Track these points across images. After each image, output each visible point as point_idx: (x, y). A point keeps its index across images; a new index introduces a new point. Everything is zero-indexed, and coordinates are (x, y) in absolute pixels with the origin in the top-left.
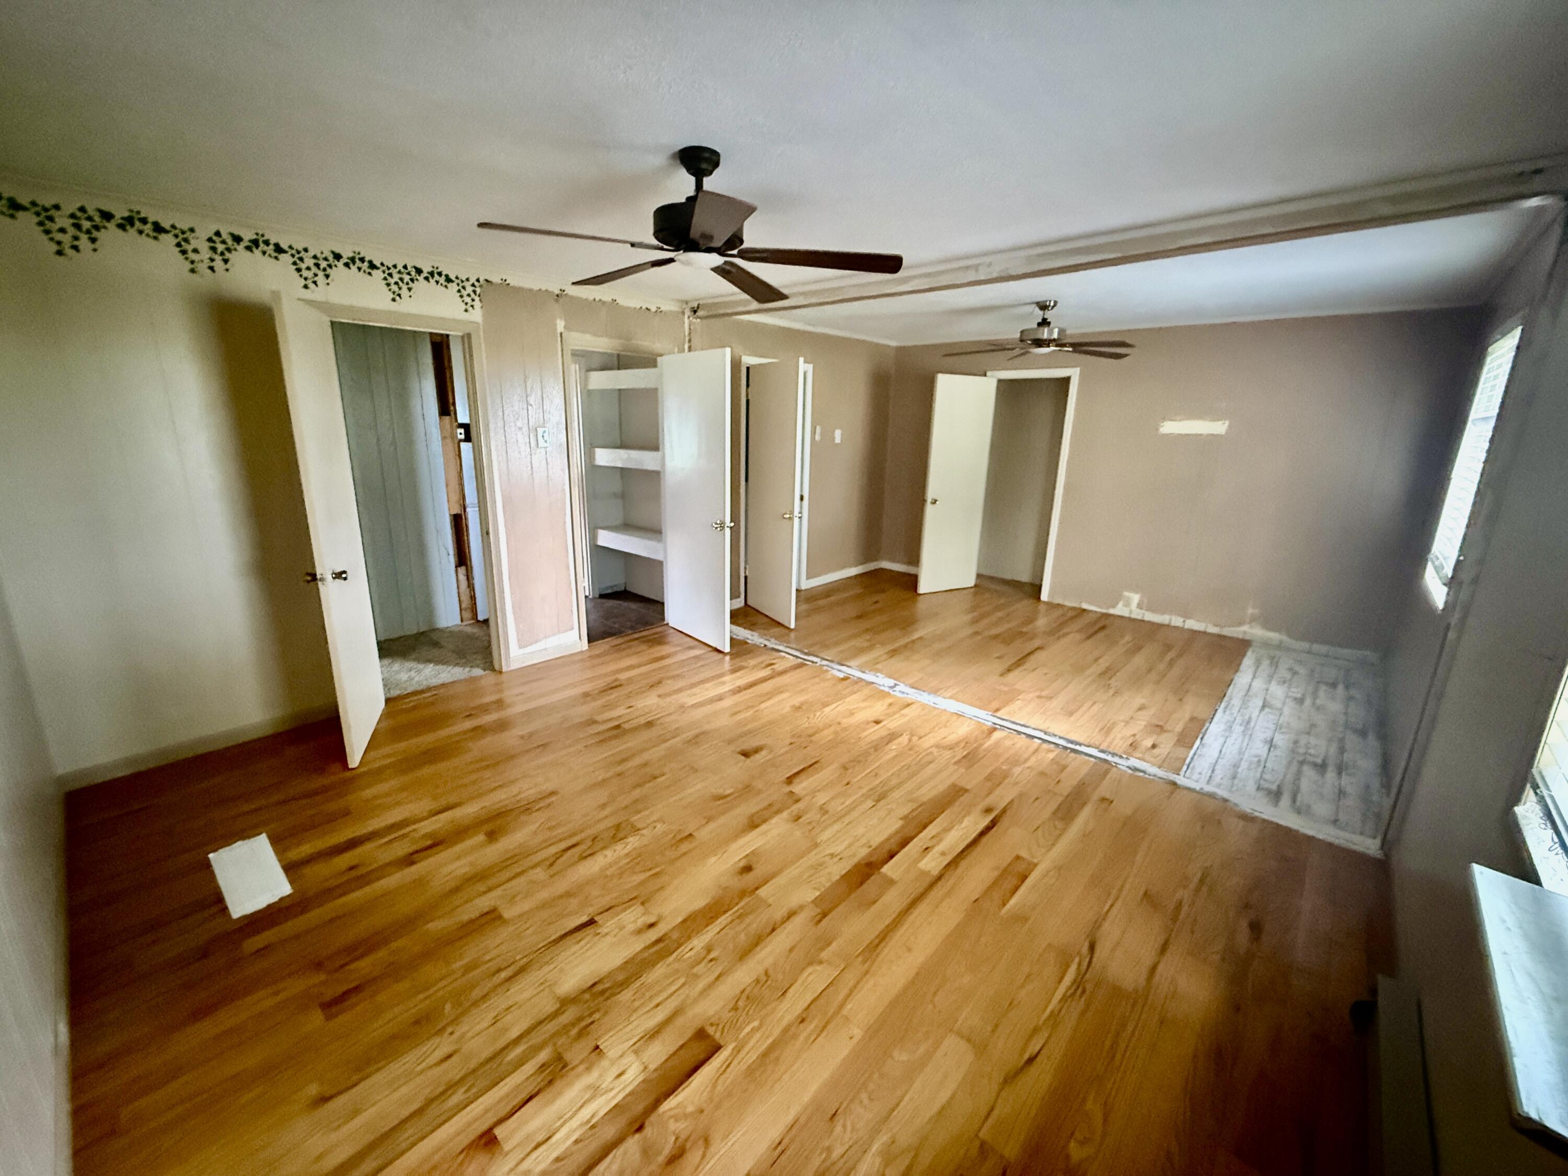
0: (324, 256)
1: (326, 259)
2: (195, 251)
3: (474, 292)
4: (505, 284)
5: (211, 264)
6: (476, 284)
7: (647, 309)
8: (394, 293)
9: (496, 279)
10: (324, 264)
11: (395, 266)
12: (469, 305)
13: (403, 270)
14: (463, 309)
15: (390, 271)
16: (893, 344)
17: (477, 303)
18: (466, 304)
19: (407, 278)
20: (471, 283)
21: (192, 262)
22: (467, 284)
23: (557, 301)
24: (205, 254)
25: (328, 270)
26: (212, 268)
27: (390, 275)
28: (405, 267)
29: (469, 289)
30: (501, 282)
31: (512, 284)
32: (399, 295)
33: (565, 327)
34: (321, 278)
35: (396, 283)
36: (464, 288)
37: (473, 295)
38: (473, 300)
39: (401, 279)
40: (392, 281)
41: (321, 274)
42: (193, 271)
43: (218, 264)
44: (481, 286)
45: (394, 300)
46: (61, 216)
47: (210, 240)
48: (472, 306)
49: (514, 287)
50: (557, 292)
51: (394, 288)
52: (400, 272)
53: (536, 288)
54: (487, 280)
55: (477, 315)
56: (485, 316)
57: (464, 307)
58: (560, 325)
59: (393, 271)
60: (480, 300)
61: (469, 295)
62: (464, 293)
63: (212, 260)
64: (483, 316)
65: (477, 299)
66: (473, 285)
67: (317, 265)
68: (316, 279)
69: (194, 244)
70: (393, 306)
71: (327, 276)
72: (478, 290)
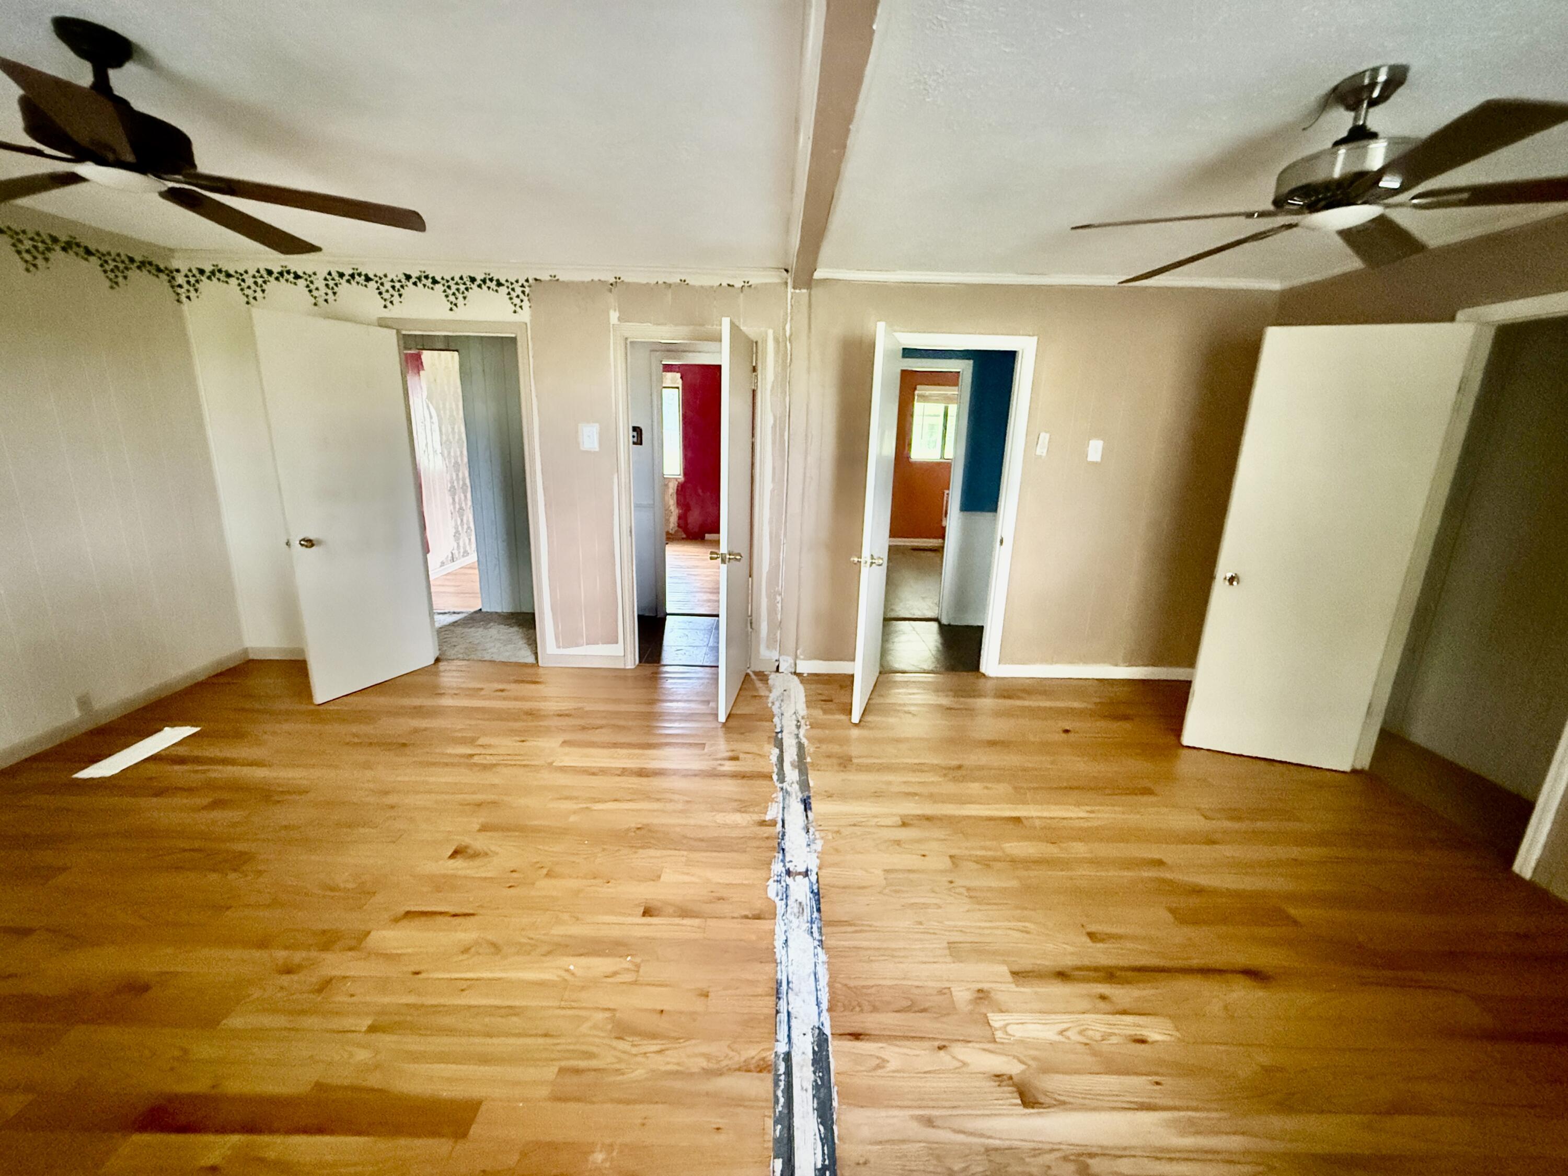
0: (398, 279)
1: (400, 281)
2: (317, 289)
3: (523, 292)
4: (555, 280)
5: (326, 297)
6: (525, 284)
7: (729, 285)
8: (451, 303)
9: (545, 277)
10: (398, 285)
11: (453, 279)
12: (517, 306)
13: (460, 281)
14: (513, 310)
15: (449, 284)
16: (1276, 286)
17: (526, 304)
18: (515, 305)
19: (462, 287)
20: (520, 284)
21: (315, 298)
22: (516, 286)
23: (610, 291)
24: (323, 289)
25: (401, 289)
26: (326, 301)
27: (449, 287)
28: (461, 278)
29: (519, 290)
30: (550, 278)
31: (561, 279)
32: (456, 305)
33: (619, 319)
34: (396, 299)
35: (454, 294)
36: (513, 289)
37: (522, 296)
38: (522, 301)
39: (458, 290)
40: (450, 292)
41: (396, 294)
42: (315, 304)
43: (331, 297)
44: (530, 286)
45: (451, 309)
46: (249, 277)
47: (326, 279)
48: (521, 307)
49: (563, 282)
50: (612, 280)
51: (452, 298)
52: (457, 284)
53: (587, 279)
54: (536, 280)
55: (525, 315)
56: (533, 316)
57: (513, 308)
58: (614, 316)
59: (451, 283)
60: (529, 300)
61: (518, 296)
62: (514, 294)
63: (326, 294)
64: (532, 316)
65: (525, 299)
66: (523, 286)
67: (393, 287)
68: (392, 299)
69: (316, 284)
70: (450, 316)
71: (400, 295)
72: (527, 290)
